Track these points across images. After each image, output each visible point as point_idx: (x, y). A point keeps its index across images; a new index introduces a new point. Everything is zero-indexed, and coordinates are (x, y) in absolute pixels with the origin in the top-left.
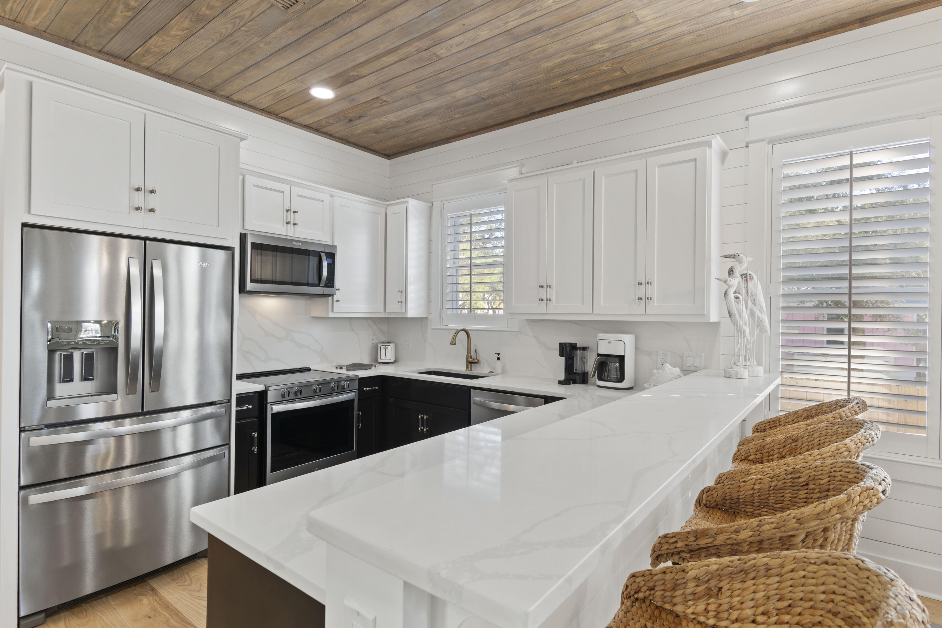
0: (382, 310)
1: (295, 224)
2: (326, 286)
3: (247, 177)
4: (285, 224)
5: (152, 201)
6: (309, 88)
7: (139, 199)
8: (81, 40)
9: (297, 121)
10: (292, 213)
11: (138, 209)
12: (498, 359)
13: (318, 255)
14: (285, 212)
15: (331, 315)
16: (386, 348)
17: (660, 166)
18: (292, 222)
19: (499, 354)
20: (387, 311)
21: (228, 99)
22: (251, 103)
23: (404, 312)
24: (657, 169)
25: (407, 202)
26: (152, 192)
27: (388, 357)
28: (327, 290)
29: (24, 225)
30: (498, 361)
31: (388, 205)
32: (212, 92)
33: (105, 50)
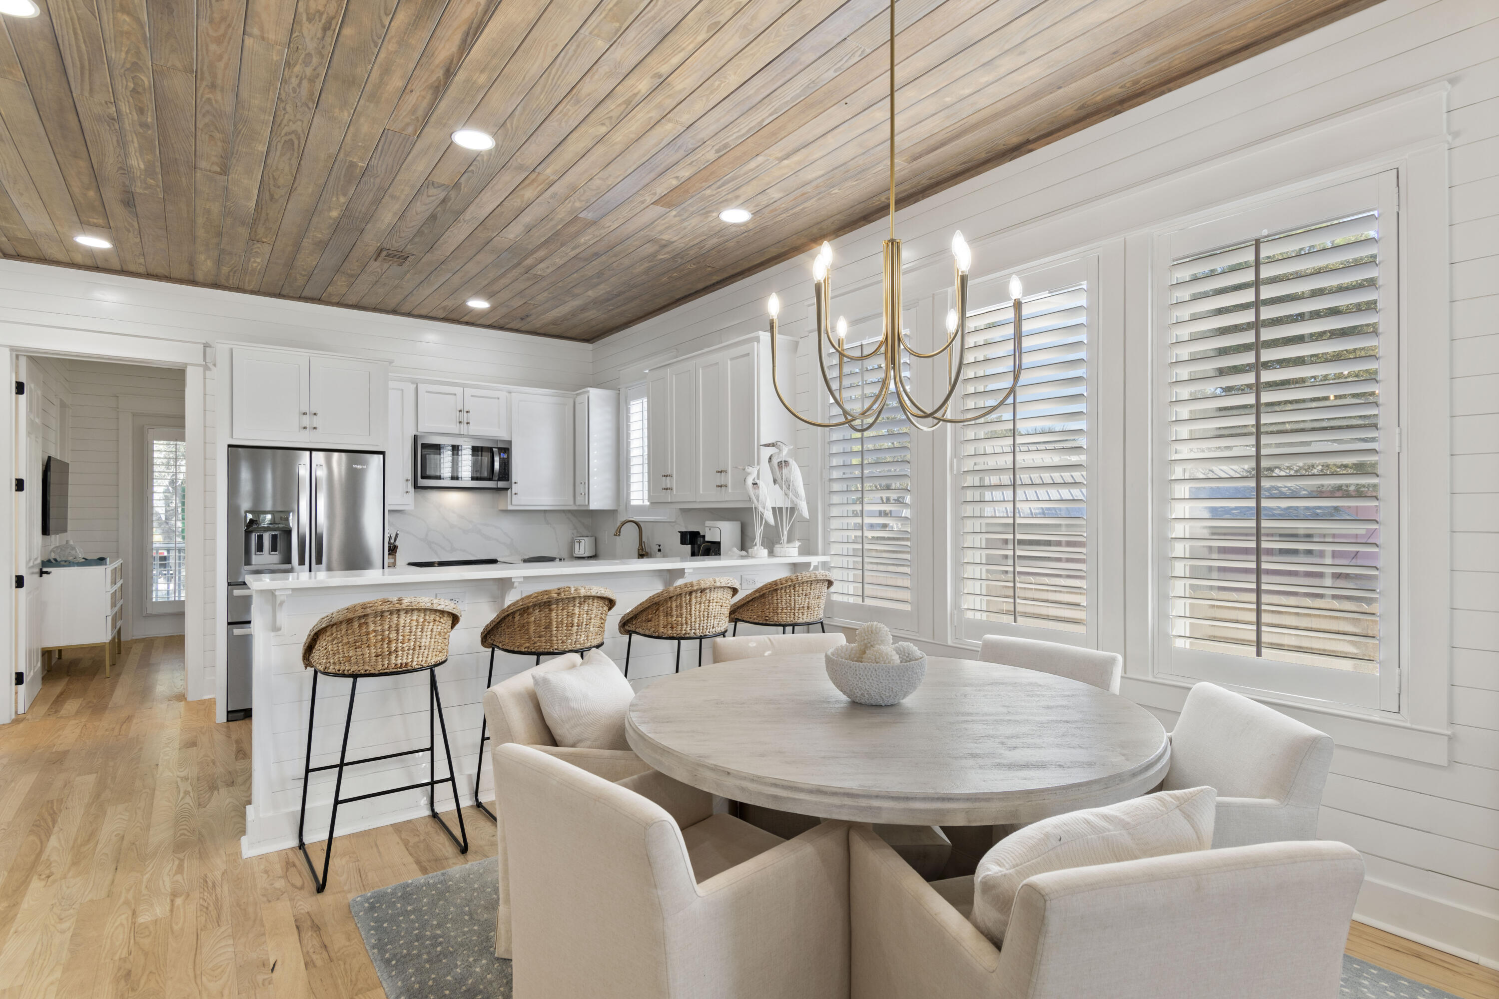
0: (572, 503)
1: (468, 423)
2: (500, 479)
3: (419, 385)
4: (458, 424)
5: (316, 421)
6: (465, 301)
7: (306, 421)
8: (284, 292)
9: (479, 322)
10: (465, 413)
11: (304, 428)
12: (660, 550)
13: (491, 450)
14: (458, 412)
15: (510, 508)
16: (579, 542)
17: (732, 359)
18: (466, 421)
19: (660, 546)
20: (577, 504)
21: (409, 315)
22: (430, 315)
23: (587, 503)
24: (729, 362)
25: (588, 391)
26: (315, 414)
27: (582, 551)
28: (501, 484)
29: (229, 446)
30: (659, 553)
31: (577, 394)
32: (394, 312)
33: (303, 295)
